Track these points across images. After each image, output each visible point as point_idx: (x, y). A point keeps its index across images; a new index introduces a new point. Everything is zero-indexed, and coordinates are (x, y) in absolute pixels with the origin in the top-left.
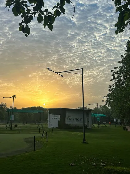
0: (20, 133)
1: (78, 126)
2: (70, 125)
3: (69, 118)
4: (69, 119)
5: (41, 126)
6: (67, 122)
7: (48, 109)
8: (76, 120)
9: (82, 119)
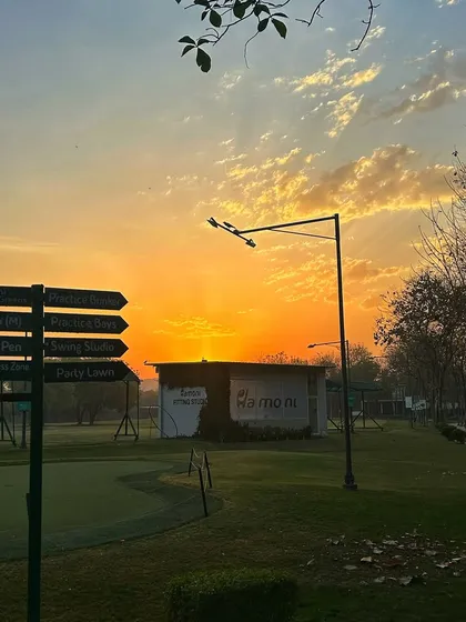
1: (278, 429)
2: (248, 424)
3: (242, 399)
4: (243, 403)
5: (130, 431)
6: (236, 414)
7: (154, 365)
8: (268, 405)
9: (292, 403)
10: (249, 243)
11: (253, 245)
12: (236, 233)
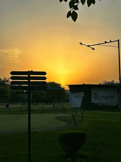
0: (43, 113)
2: (97, 104)
5: (61, 106)
6: (94, 101)
7: (68, 85)
8: (104, 98)
9: (113, 97)
10: (93, 49)
11: (94, 49)
12: (88, 46)
